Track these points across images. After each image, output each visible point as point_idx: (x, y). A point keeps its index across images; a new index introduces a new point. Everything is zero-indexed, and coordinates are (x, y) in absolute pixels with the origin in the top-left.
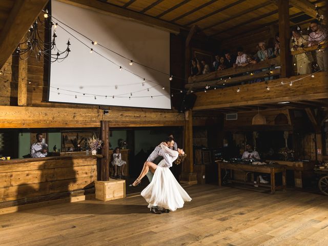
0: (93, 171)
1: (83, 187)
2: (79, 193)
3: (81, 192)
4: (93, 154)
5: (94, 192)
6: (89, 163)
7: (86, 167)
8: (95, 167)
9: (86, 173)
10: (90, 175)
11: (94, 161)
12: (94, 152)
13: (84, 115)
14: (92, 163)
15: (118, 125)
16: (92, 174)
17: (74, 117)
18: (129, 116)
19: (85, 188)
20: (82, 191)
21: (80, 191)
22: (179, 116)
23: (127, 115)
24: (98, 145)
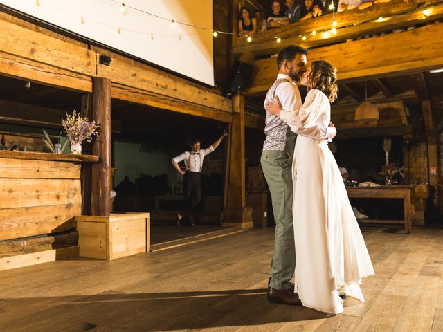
0: (72, 192)
1: (49, 229)
2: (40, 244)
3: (46, 242)
4: (74, 153)
5: (75, 242)
6: (63, 175)
7: (57, 183)
8: (77, 184)
9: (58, 197)
10: (65, 201)
11: (75, 171)
12: (77, 149)
13: (55, 52)
14: (70, 175)
15: (127, 95)
16: (72, 201)
17: (33, 51)
18: (147, 81)
19: (55, 233)
20: (48, 238)
21: (42, 239)
22: (225, 102)
23: (145, 78)
24: (87, 131)
